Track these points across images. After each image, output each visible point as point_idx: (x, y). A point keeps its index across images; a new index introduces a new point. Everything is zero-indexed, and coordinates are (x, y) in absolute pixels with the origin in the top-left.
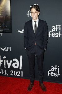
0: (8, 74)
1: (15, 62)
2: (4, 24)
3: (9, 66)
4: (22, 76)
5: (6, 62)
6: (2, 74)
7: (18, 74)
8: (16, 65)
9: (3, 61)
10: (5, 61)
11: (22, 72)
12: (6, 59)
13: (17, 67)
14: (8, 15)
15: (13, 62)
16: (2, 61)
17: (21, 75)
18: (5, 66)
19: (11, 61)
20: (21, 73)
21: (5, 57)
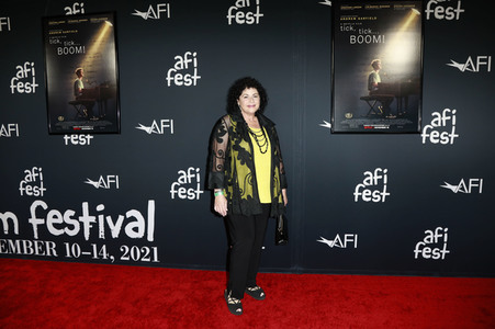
0: (112, 257)
1: (133, 219)
2: (96, 108)
3: (115, 233)
4: (156, 260)
5: (105, 221)
6: (96, 257)
7: (142, 255)
8: (136, 229)
9: (97, 220)
10: (101, 217)
11: (155, 249)
12: (105, 213)
13: (140, 235)
14: (109, 82)
15: (126, 221)
16: (93, 219)
17: (152, 258)
18: (102, 234)
19: (121, 218)
20: (152, 251)
21: (100, 208)
